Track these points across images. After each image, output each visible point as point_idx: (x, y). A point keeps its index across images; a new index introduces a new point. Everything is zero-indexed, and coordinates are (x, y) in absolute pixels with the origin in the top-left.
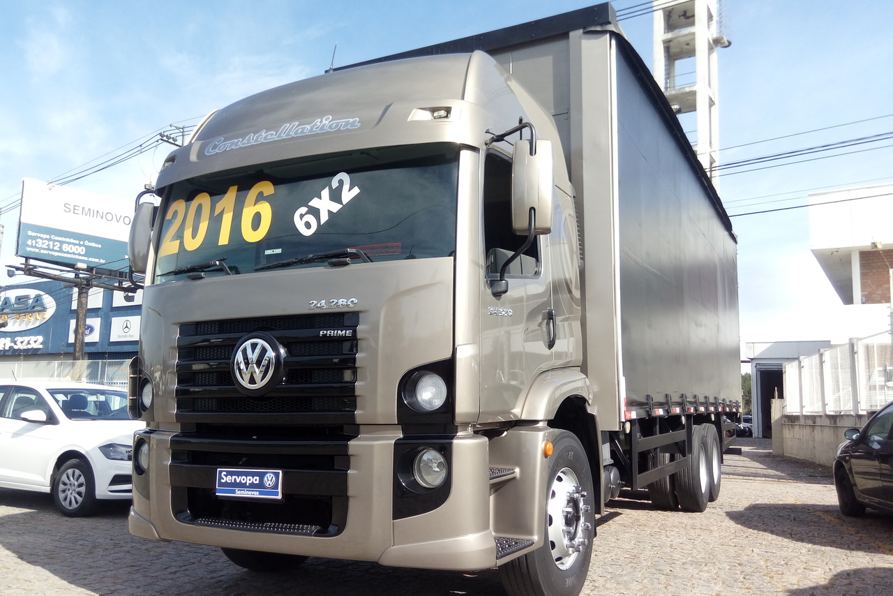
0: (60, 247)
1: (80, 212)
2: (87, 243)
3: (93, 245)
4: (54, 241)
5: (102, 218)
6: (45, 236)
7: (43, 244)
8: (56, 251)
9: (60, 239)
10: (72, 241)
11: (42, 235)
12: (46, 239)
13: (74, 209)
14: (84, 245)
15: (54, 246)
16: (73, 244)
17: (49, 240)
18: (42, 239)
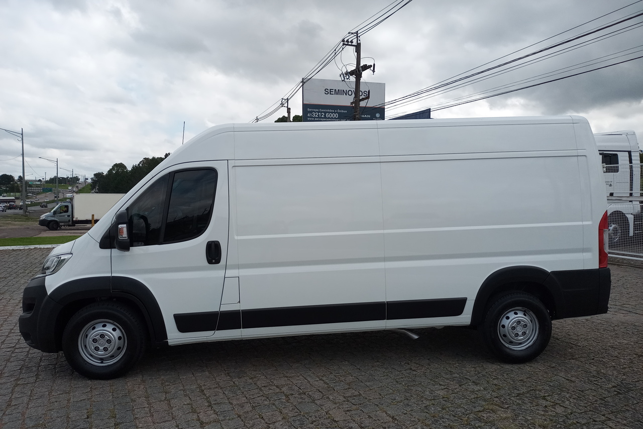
0: (325, 115)
1: (334, 93)
2: (339, 111)
3: (343, 111)
4: (321, 112)
5: (346, 95)
6: (316, 110)
7: (316, 115)
8: (323, 118)
9: (324, 110)
10: (330, 111)
11: (314, 110)
12: (317, 112)
13: (330, 92)
14: (337, 112)
15: (321, 115)
16: (331, 112)
17: (318, 112)
18: (315, 112)
